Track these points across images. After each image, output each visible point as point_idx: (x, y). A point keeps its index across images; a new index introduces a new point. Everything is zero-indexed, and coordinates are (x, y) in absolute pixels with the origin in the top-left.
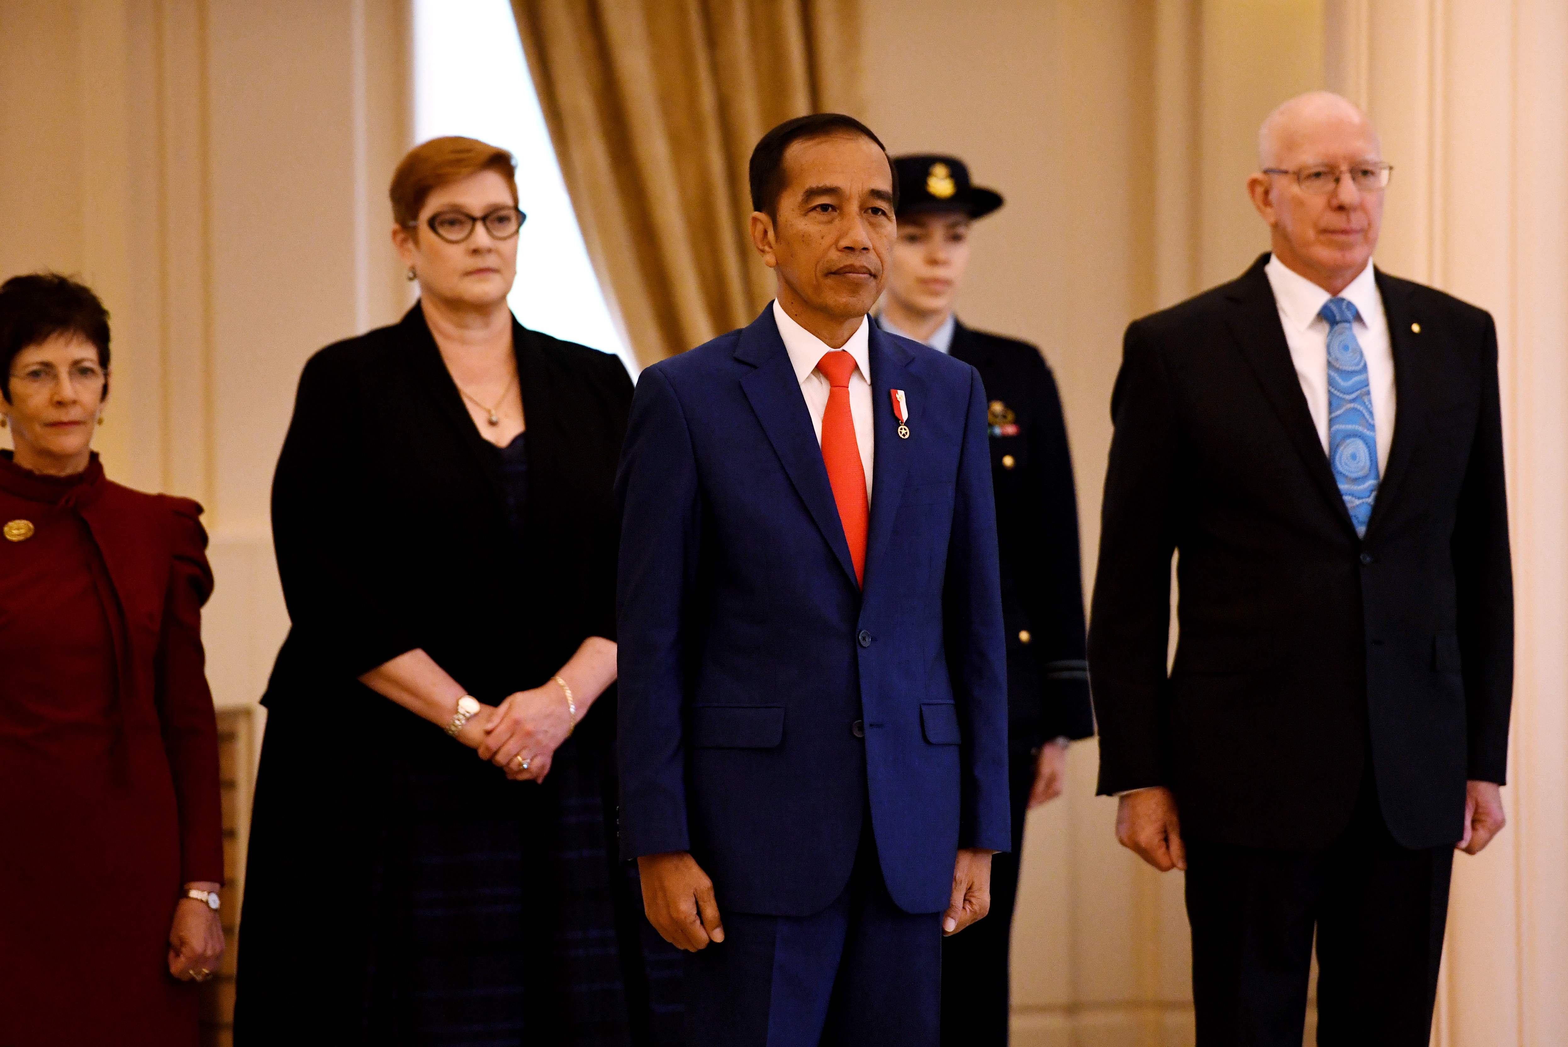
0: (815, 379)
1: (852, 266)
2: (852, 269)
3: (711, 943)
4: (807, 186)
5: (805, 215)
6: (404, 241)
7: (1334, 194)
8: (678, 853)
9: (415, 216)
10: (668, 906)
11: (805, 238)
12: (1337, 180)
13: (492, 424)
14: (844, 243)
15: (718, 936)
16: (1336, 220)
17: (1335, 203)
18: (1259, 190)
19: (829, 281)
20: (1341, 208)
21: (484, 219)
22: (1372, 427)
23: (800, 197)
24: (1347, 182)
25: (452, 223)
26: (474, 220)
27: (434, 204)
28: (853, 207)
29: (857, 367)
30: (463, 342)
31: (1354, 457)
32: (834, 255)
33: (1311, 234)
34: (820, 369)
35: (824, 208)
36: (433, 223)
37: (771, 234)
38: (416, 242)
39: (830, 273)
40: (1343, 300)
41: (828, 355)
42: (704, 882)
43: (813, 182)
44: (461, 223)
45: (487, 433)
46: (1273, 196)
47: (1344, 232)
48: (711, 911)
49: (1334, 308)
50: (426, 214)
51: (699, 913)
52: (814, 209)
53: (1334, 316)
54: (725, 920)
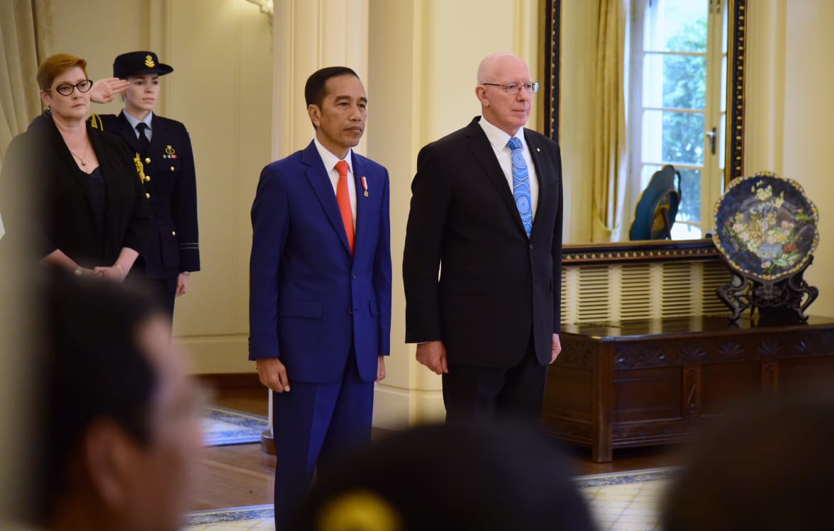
0: (333, 172)
1: (355, 127)
2: (355, 128)
3: (284, 391)
4: (337, 95)
5: (336, 105)
6: (46, 95)
7: (518, 95)
8: (274, 358)
9: (50, 87)
10: (268, 377)
11: (336, 116)
12: (520, 89)
13: (84, 165)
14: (352, 118)
15: (288, 389)
16: (518, 106)
17: (519, 98)
18: (481, 92)
19: (346, 132)
20: (522, 101)
21: (77, 85)
22: (529, 192)
23: (334, 99)
24: (523, 89)
25: (65, 88)
26: (74, 86)
27: (58, 81)
28: (354, 104)
29: (349, 167)
30: (70, 132)
31: (523, 204)
32: (348, 122)
33: (508, 111)
34: (336, 168)
35: (344, 104)
36: (59, 89)
37: (319, 113)
38: (51, 96)
39: (346, 130)
40: (516, 138)
41: (339, 162)
42: (282, 368)
43: (340, 94)
44: (68, 88)
45: (82, 168)
46: (487, 94)
47: (522, 111)
48: (285, 379)
49: (512, 141)
50: (55, 85)
51: (280, 380)
52: (340, 104)
53: (514, 145)
54: (290, 382)
